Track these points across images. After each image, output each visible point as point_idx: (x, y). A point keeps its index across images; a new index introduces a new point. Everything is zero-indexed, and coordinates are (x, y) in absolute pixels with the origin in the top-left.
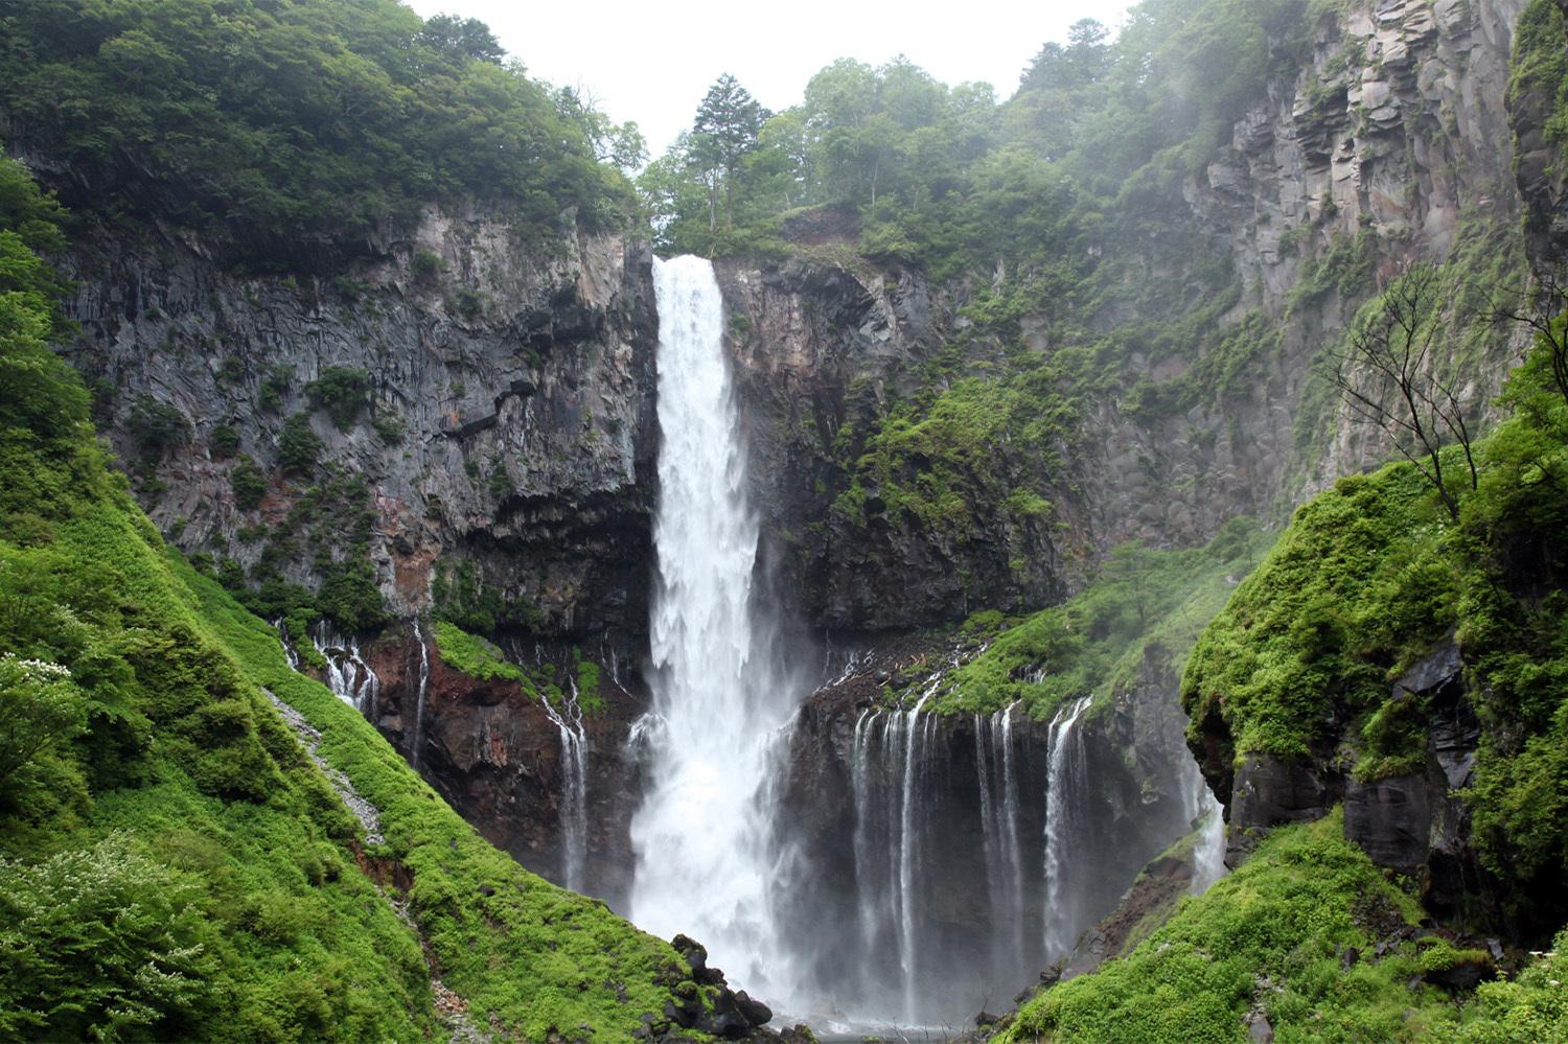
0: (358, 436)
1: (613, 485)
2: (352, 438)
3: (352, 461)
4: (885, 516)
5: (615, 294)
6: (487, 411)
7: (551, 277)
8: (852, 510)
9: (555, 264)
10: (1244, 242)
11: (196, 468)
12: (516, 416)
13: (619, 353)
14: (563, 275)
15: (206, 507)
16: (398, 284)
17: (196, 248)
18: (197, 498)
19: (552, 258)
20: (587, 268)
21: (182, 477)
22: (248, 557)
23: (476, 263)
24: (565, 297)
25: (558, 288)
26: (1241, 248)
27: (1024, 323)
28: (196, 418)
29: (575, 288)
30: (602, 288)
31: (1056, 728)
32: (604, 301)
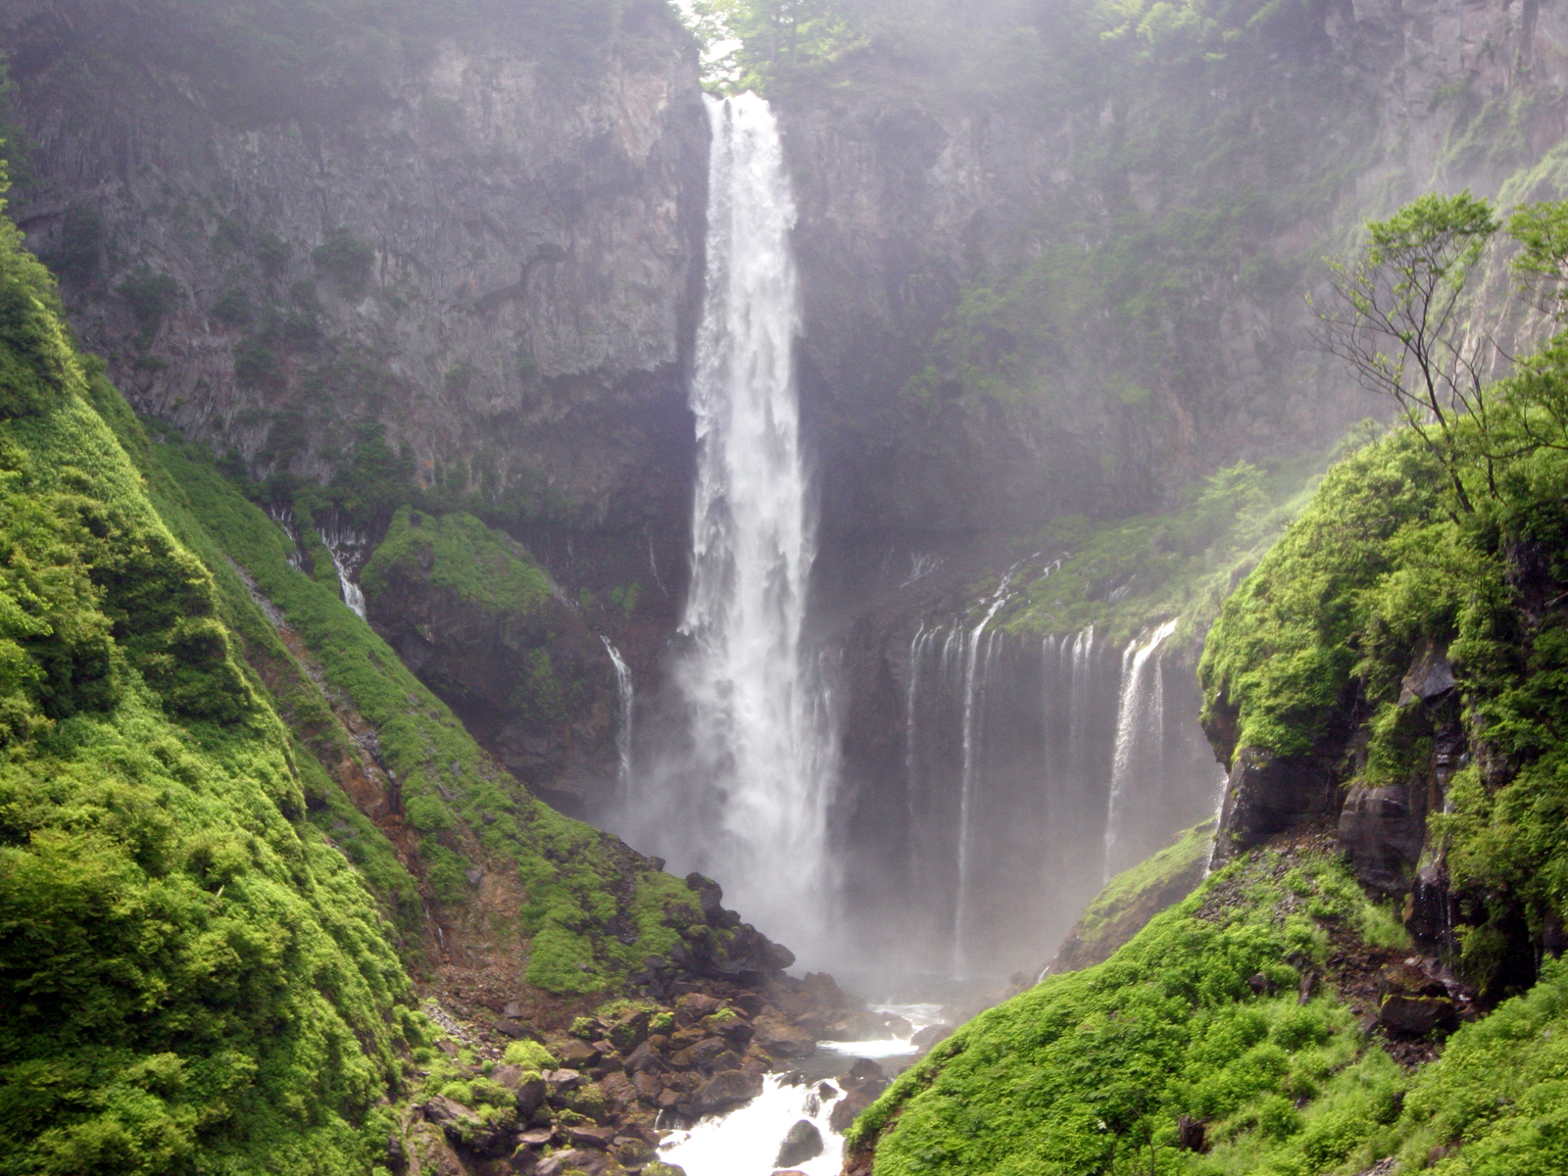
0: (366, 307)
1: (651, 366)
2: (362, 309)
3: (361, 336)
4: (961, 402)
5: (656, 143)
6: (512, 278)
7: (582, 123)
8: (924, 393)
9: (586, 108)
10: (1391, 88)
11: (195, 343)
12: (544, 284)
13: (661, 210)
14: (595, 121)
15: (206, 385)
16: (412, 134)
17: (190, 95)
18: (196, 376)
19: (583, 100)
20: (625, 111)
21: (179, 353)
22: (252, 442)
23: (499, 108)
24: (600, 146)
25: (591, 136)
26: (1388, 95)
27: (1132, 177)
28: (194, 286)
29: (609, 135)
30: (641, 136)
31: (1132, 656)
32: (644, 152)
